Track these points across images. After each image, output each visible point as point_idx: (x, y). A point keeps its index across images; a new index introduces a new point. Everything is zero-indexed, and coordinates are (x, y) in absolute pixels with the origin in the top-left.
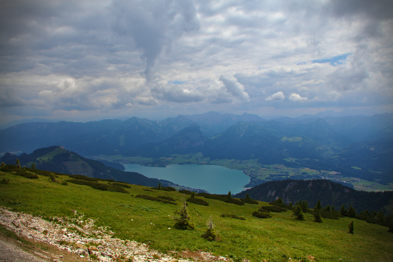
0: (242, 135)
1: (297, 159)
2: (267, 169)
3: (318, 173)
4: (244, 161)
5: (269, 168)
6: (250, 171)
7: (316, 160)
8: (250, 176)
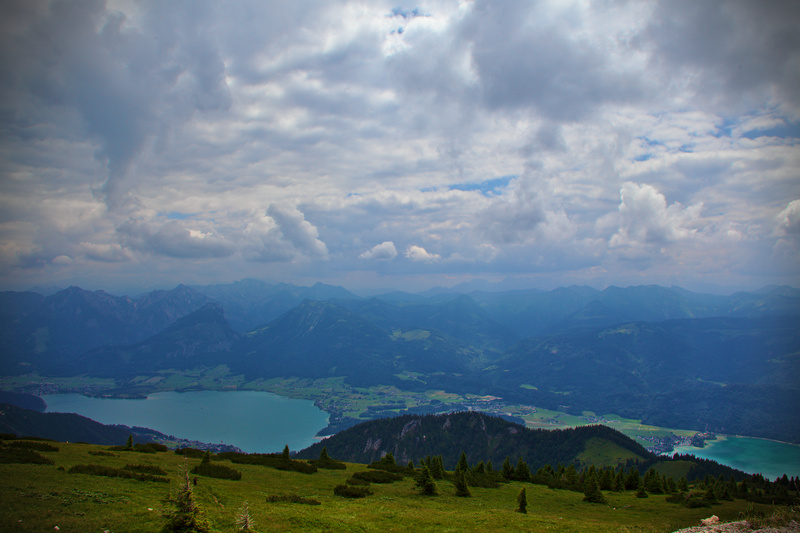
0: (312, 328)
1: (421, 375)
2: (362, 396)
3: (462, 399)
4: (318, 381)
5: (367, 394)
6: (328, 400)
7: (457, 375)
8: (329, 411)
